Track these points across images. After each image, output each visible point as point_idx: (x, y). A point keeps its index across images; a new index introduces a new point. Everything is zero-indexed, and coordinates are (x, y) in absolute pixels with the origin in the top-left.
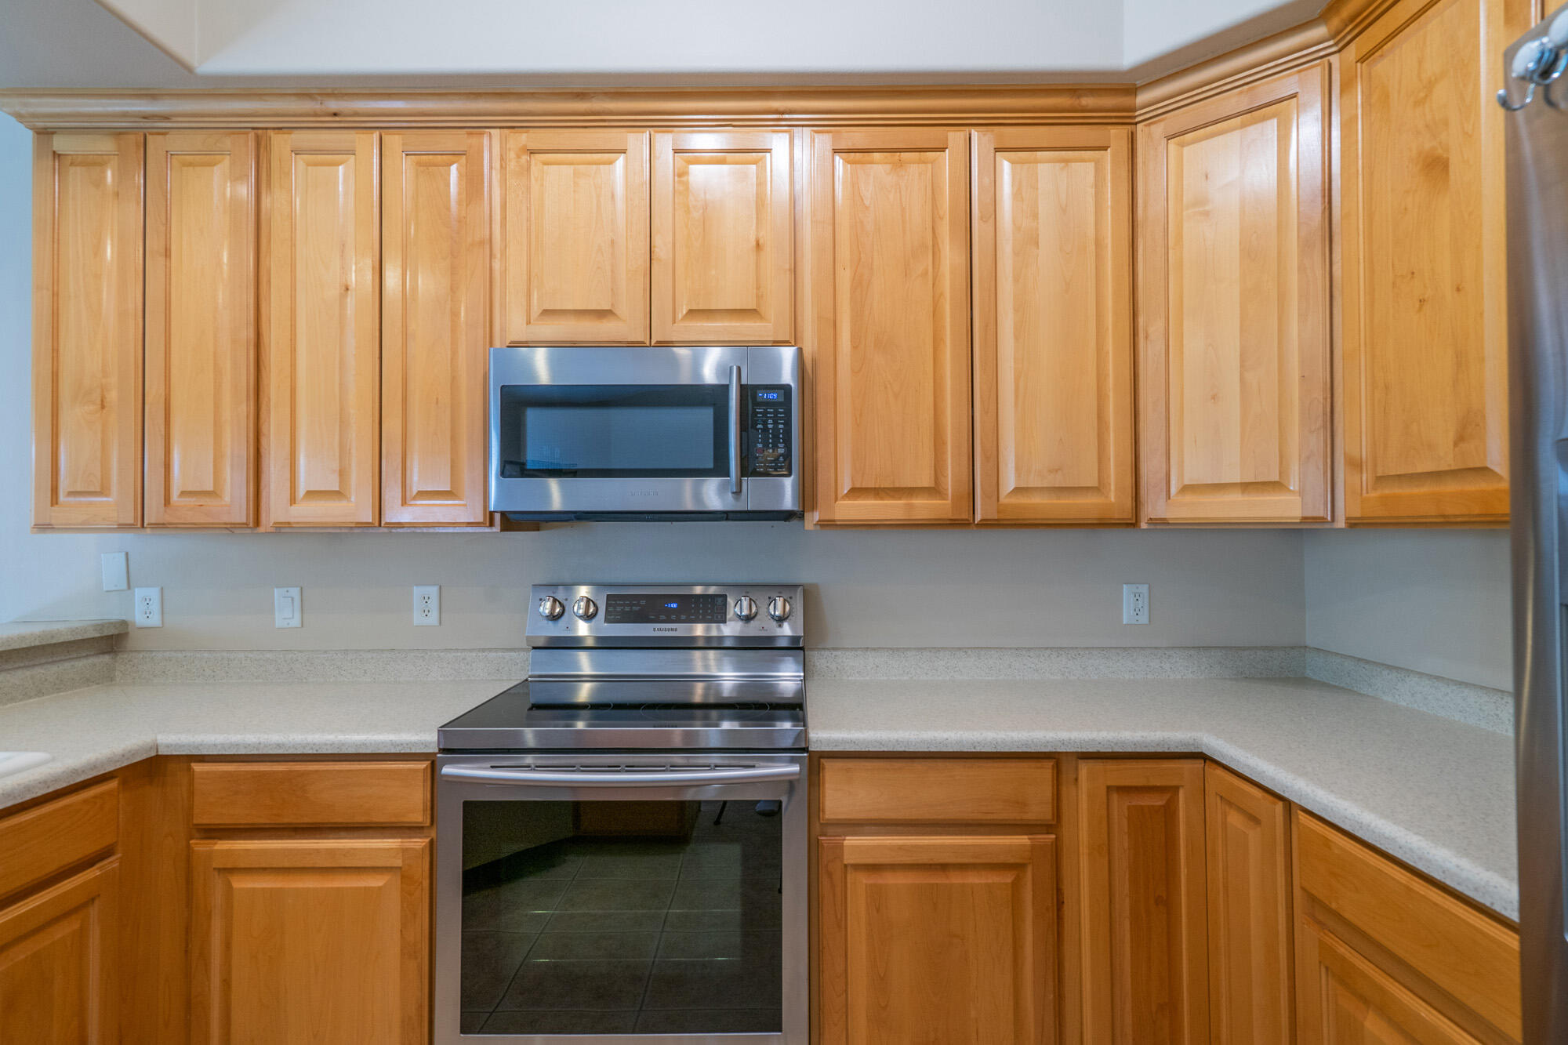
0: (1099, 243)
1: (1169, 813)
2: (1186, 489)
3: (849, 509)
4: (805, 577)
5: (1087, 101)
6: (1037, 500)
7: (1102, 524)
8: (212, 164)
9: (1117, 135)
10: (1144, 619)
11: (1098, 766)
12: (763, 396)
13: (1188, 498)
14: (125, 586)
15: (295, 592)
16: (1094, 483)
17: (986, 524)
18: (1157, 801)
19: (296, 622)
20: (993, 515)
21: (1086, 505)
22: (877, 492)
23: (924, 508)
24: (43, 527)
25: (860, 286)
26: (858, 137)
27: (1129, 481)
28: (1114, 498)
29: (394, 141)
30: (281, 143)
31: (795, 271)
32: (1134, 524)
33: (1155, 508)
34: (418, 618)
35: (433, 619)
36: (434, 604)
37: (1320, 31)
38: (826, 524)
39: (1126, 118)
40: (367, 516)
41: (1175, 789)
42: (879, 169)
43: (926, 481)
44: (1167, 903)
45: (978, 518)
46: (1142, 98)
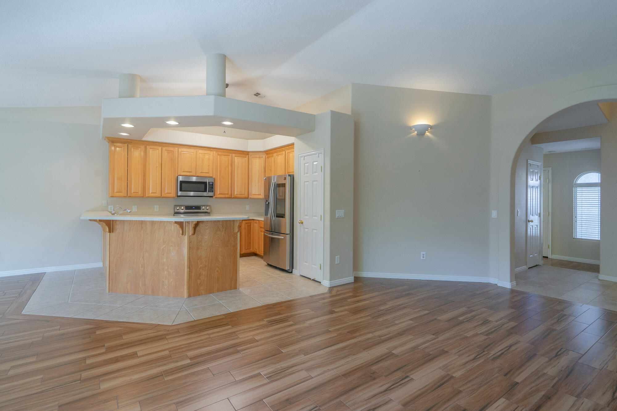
0: (245, 168)
1: (250, 225)
2: (253, 195)
3: (218, 196)
4: (209, 204)
5: (244, 153)
6: (238, 195)
7: (245, 198)
8: (138, 149)
9: (247, 156)
10: (249, 209)
11: (245, 221)
12: (210, 183)
13: (253, 196)
14: (107, 205)
15: (136, 206)
16: (244, 193)
17: (233, 198)
18: (250, 224)
19: (136, 211)
20: (234, 197)
21: (243, 196)
22: (222, 194)
23: (227, 196)
24: (112, 197)
25: (220, 171)
26: (220, 153)
27: (248, 194)
28: (246, 195)
29: (164, 149)
30: (148, 147)
31: (213, 168)
32: (248, 198)
33: (250, 196)
34: (155, 210)
35: (158, 210)
36: (158, 208)
37: (264, 153)
38: (216, 198)
39: (248, 154)
40: (160, 196)
41: (251, 223)
42: (223, 157)
43: (227, 193)
44: (250, 233)
45: (232, 197)
46: (250, 153)
